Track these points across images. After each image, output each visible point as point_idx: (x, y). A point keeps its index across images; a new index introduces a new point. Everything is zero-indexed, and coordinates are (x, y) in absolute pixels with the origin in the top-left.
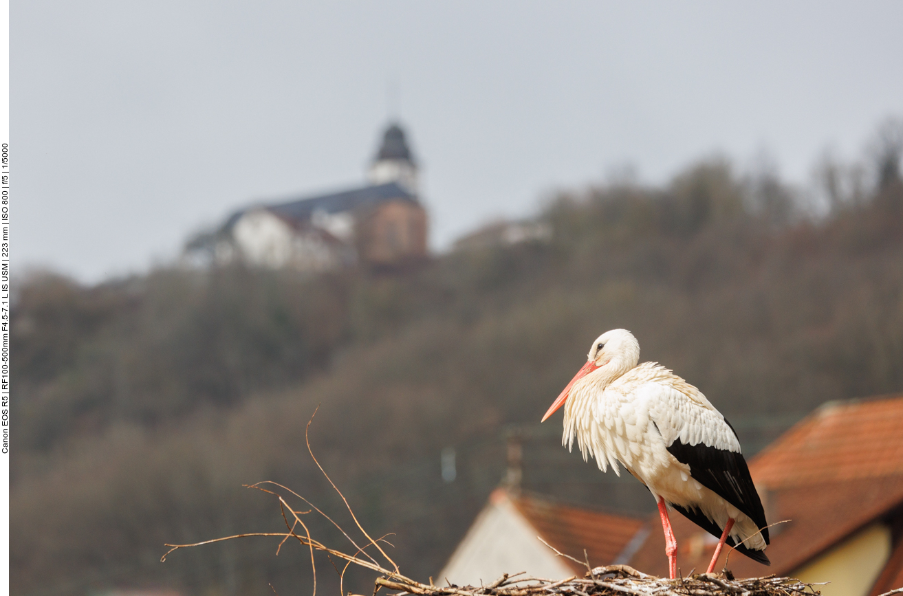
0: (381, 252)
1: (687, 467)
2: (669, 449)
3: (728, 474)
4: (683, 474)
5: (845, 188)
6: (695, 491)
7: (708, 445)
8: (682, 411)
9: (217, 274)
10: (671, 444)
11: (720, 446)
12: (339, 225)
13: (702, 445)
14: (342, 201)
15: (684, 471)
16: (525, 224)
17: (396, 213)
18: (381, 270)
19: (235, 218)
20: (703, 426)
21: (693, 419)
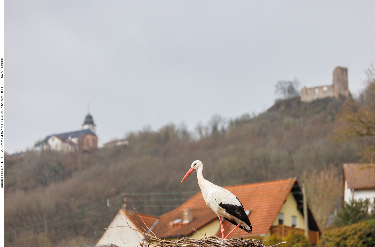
0: (85, 147)
1: (225, 209)
2: (219, 205)
3: (237, 211)
4: (224, 212)
5: (204, 133)
6: (228, 215)
7: (230, 204)
8: (222, 195)
9: (43, 152)
10: (219, 204)
11: (234, 204)
12: (75, 140)
13: (228, 204)
14: (75, 134)
15: (224, 210)
16: (122, 141)
17: (89, 137)
18: (85, 152)
19: (48, 138)
20: (229, 199)
21: (225, 197)
